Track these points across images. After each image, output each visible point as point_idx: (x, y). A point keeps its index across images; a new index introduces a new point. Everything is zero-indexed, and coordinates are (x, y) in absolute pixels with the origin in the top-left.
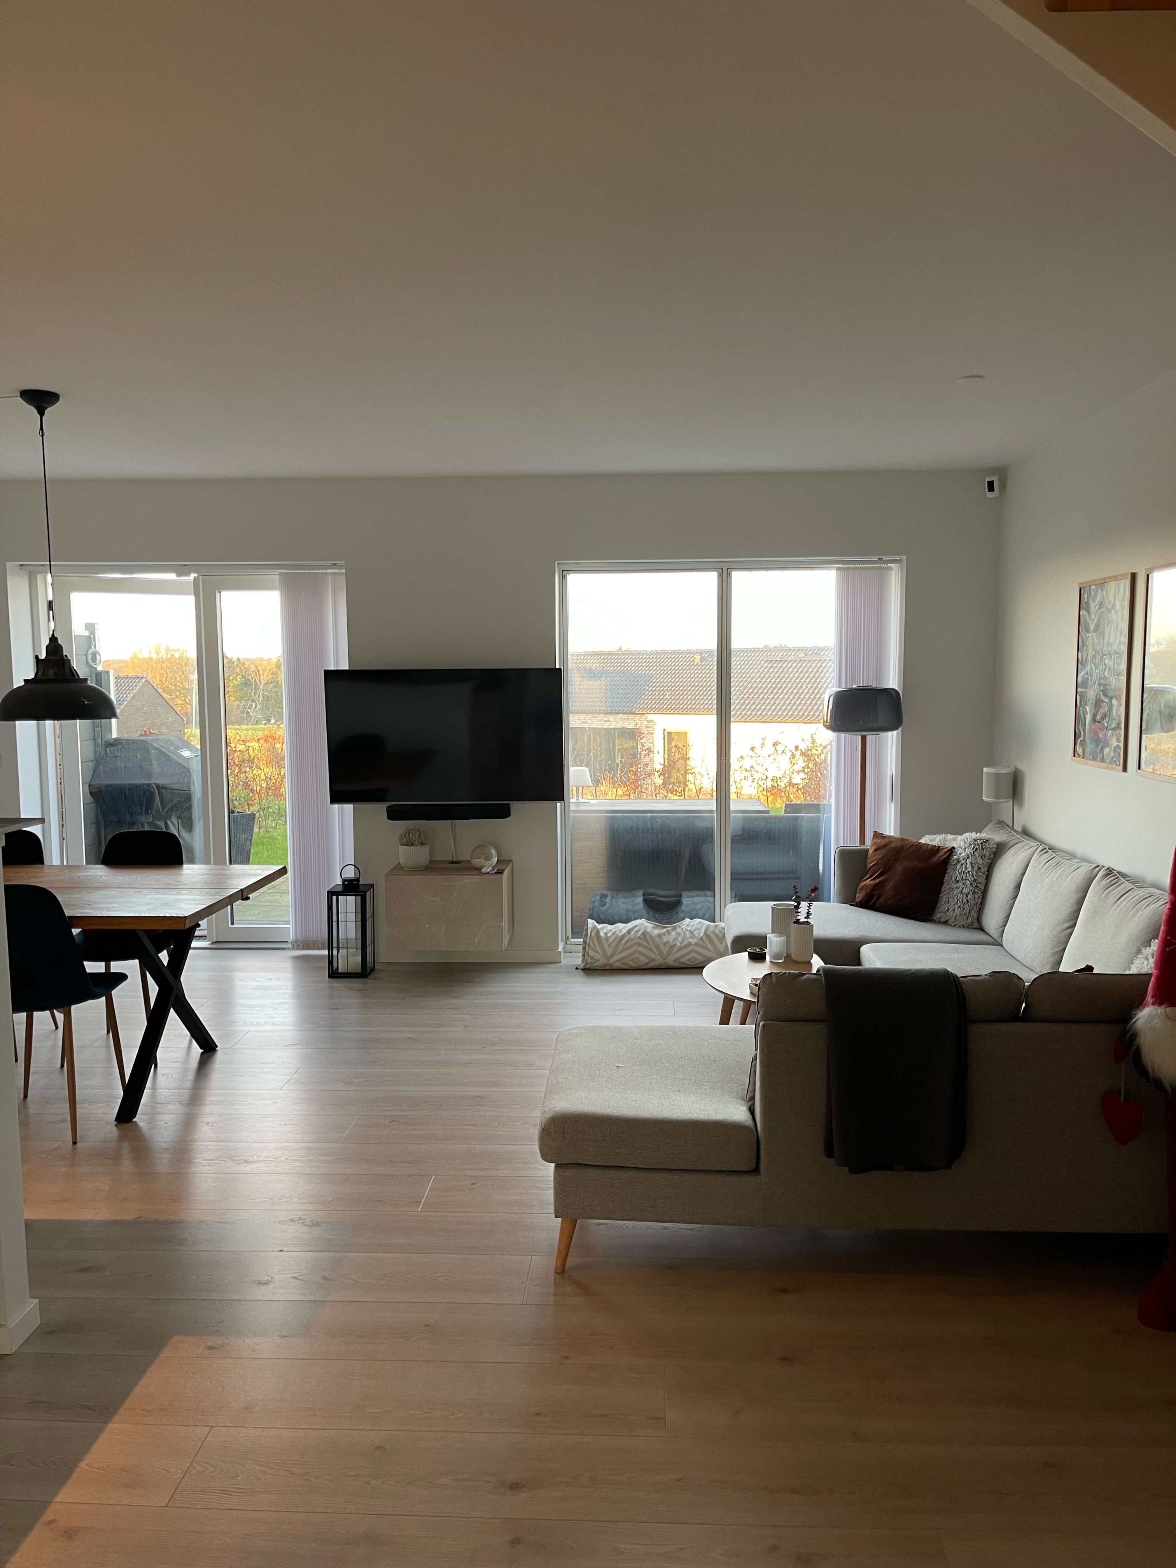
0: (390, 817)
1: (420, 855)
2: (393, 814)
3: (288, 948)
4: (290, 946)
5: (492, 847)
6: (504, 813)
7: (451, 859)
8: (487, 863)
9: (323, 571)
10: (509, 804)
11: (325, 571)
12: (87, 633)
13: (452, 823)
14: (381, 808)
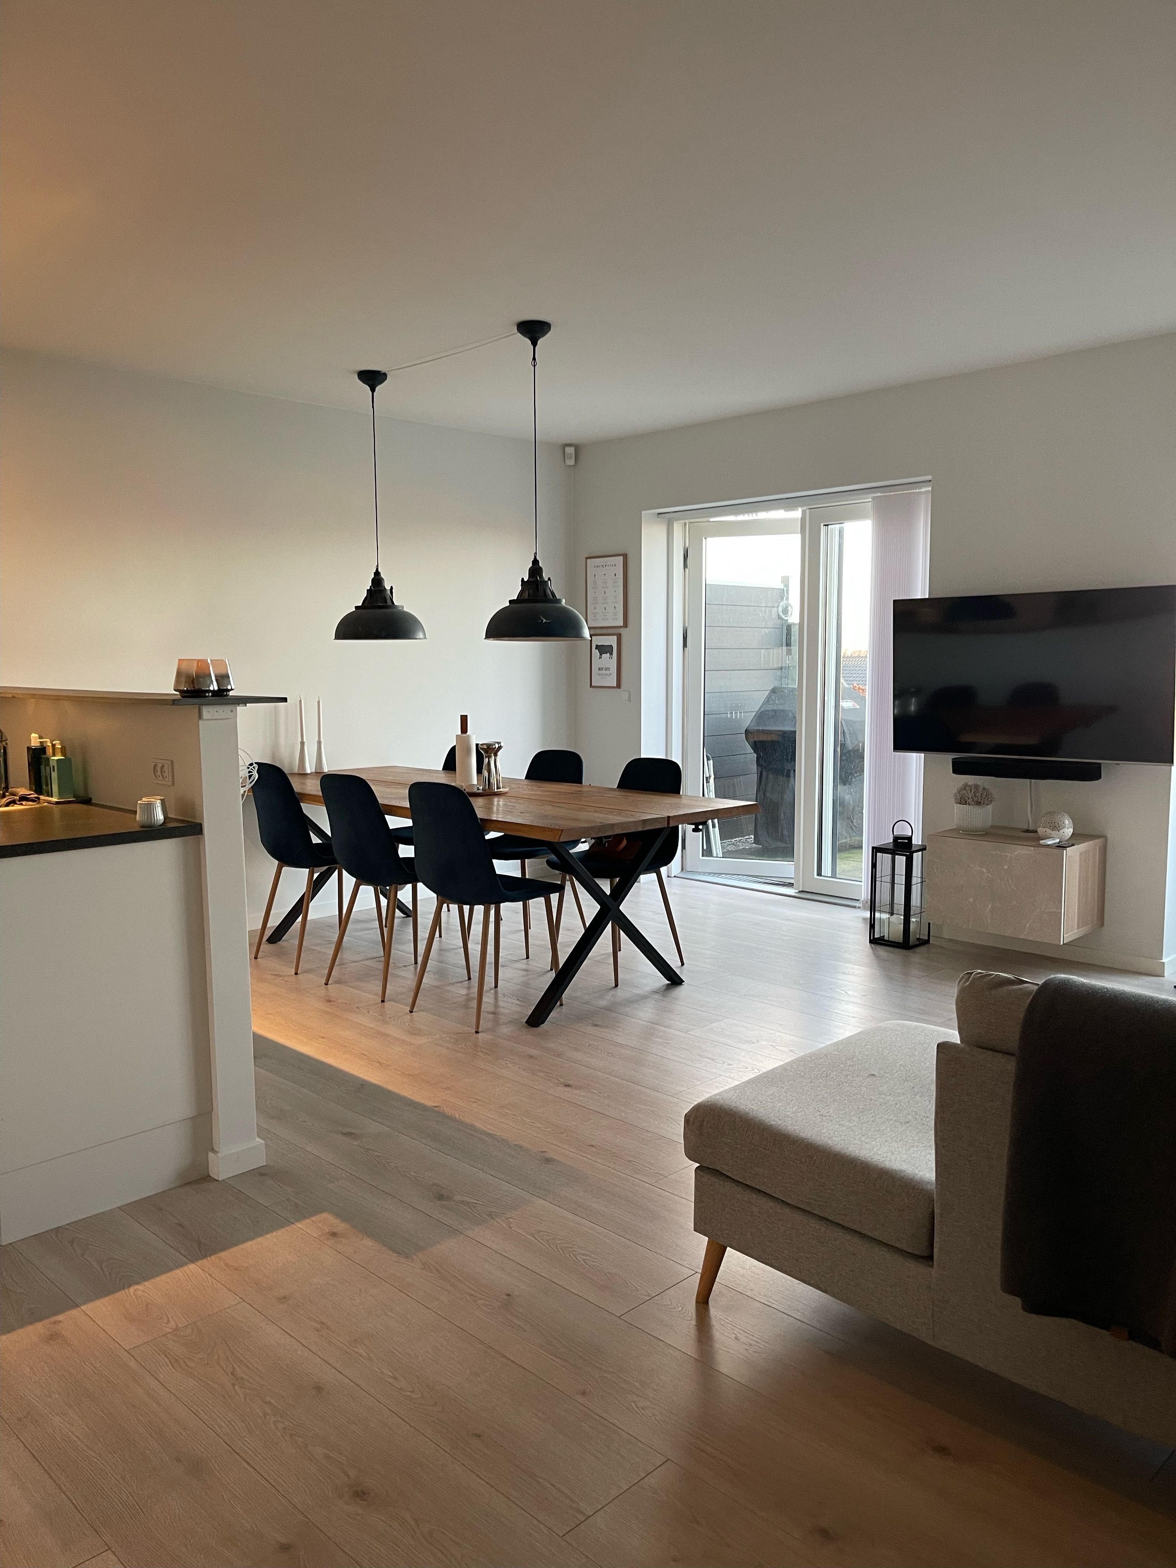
0: (955, 771)
1: (981, 816)
2: (959, 768)
3: (859, 908)
4: (861, 905)
5: (1066, 816)
6: (1091, 773)
7: (1025, 827)
8: (1054, 833)
9: (918, 490)
10: (1100, 764)
11: (920, 490)
12: (782, 586)
13: (1031, 782)
14: (946, 759)
